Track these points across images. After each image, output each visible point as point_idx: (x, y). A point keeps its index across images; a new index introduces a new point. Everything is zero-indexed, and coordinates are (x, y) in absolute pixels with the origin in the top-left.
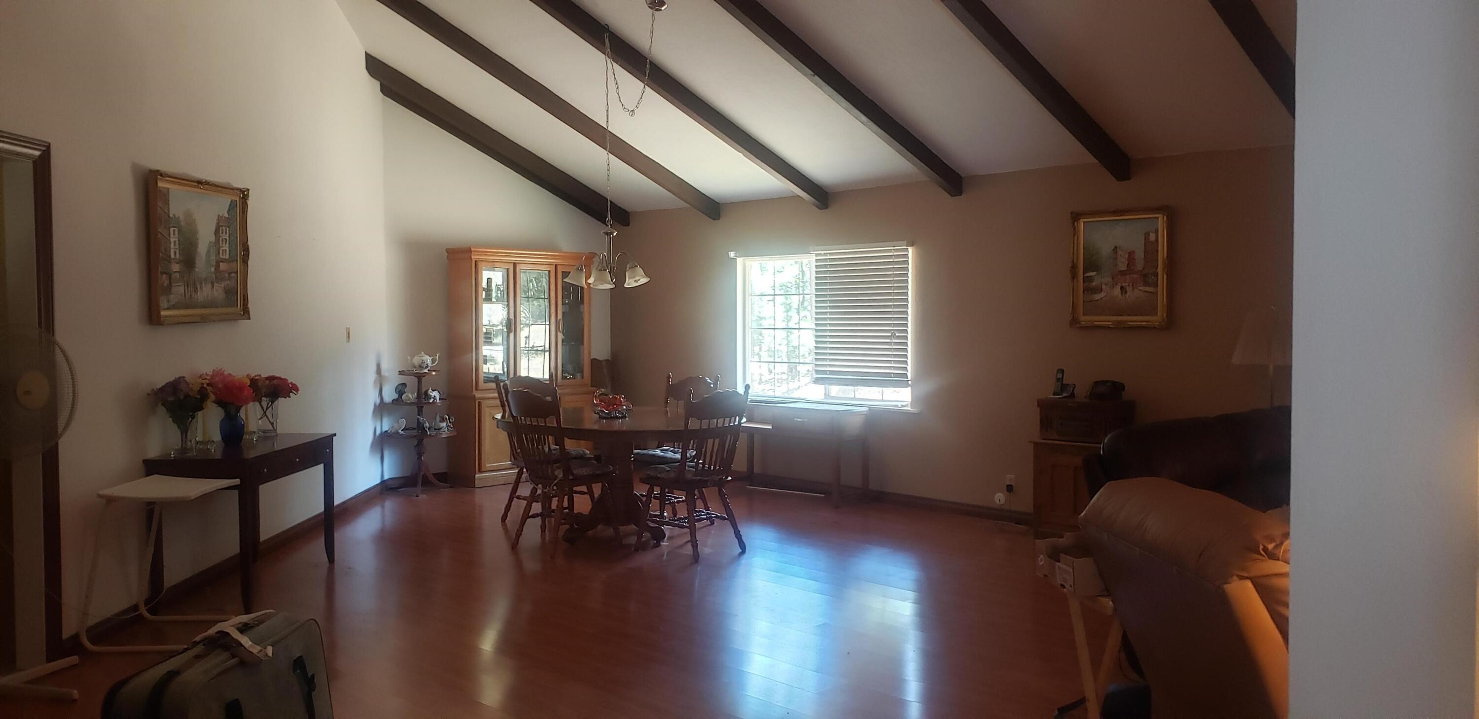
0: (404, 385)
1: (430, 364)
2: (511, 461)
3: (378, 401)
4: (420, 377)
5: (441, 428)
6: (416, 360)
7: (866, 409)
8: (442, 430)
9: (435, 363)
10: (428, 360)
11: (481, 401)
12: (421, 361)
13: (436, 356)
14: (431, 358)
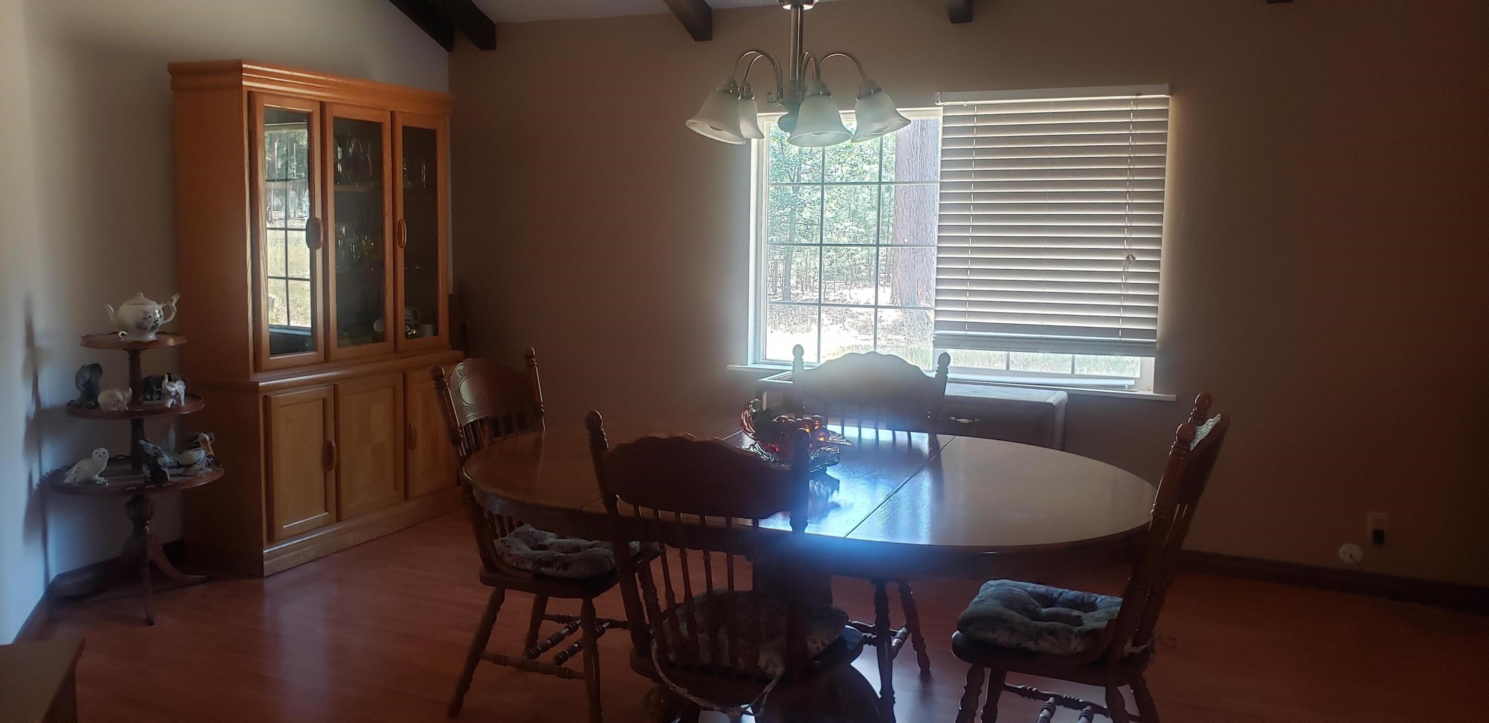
0: (96, 368)
1: (160, 322)
2: (326, 511)
3: (33, 409)
4: (135, 351)
5: (195, 464)
6: (128, 312)
7: (1062, 395)
8: (197, 467)
9: (168, 318)
10: (156, 311)
11: (268, 394)
12: (142, 315)
13: (172, 301)
14: (160, 307)
